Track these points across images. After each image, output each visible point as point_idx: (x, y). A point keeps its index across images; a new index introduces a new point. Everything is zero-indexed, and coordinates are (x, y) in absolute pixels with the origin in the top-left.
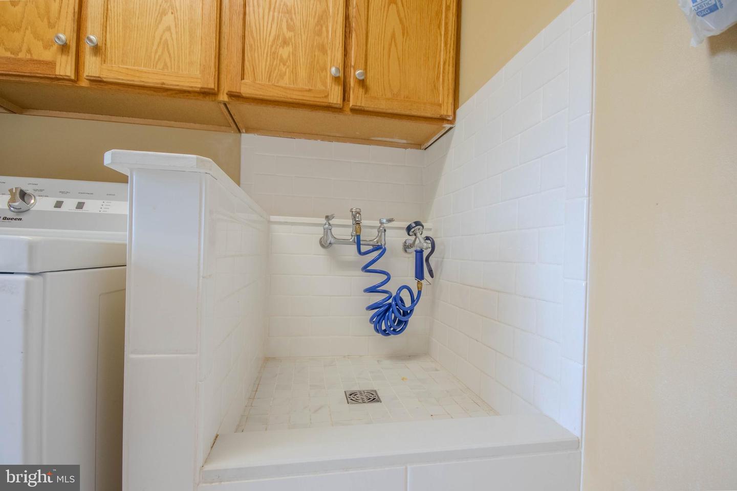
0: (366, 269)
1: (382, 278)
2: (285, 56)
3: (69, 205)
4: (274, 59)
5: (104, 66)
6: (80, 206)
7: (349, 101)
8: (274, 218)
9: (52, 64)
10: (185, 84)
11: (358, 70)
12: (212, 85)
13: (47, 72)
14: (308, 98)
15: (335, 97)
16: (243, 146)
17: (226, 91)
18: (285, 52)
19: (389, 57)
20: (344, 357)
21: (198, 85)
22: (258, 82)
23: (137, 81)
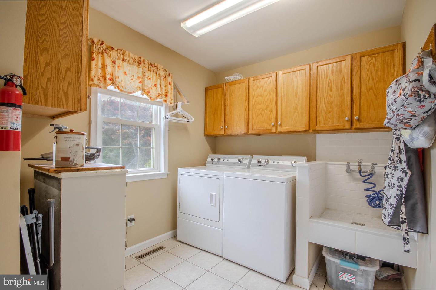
0: (364, 182)
1: (373, 185)
2: (329, 116)
3: (276, 162)
4: (326, 118)
5: (282, 128)
6: (278, 163)
7: (353, 126)
8: (328, 162)
9: (271, 130)
10: (301, 130)
11: (356, 116)
12: (308, 129)
13: (270, 132)
14: (337, 128)
15: (348, 126)
16: (317, 138)
17: (312, 129)
18: (329, 115)
19: (370, 108)
20: (358, 213)
21: (304, 130)
22: (321, 126)
23: (289, 131)
